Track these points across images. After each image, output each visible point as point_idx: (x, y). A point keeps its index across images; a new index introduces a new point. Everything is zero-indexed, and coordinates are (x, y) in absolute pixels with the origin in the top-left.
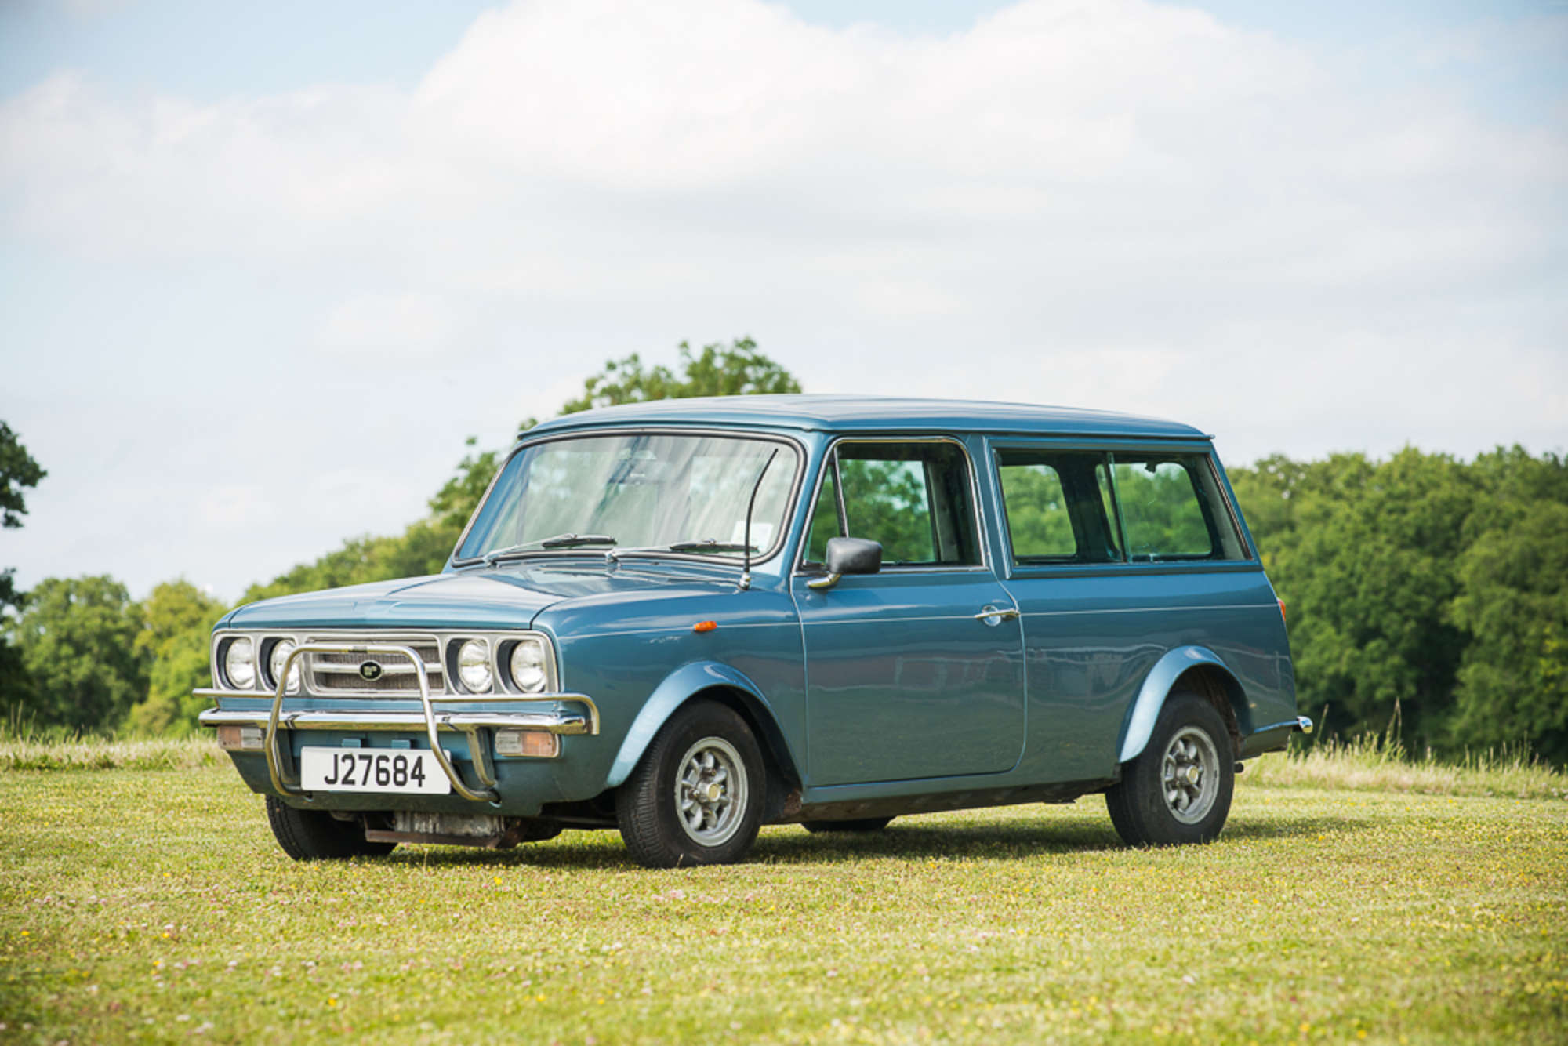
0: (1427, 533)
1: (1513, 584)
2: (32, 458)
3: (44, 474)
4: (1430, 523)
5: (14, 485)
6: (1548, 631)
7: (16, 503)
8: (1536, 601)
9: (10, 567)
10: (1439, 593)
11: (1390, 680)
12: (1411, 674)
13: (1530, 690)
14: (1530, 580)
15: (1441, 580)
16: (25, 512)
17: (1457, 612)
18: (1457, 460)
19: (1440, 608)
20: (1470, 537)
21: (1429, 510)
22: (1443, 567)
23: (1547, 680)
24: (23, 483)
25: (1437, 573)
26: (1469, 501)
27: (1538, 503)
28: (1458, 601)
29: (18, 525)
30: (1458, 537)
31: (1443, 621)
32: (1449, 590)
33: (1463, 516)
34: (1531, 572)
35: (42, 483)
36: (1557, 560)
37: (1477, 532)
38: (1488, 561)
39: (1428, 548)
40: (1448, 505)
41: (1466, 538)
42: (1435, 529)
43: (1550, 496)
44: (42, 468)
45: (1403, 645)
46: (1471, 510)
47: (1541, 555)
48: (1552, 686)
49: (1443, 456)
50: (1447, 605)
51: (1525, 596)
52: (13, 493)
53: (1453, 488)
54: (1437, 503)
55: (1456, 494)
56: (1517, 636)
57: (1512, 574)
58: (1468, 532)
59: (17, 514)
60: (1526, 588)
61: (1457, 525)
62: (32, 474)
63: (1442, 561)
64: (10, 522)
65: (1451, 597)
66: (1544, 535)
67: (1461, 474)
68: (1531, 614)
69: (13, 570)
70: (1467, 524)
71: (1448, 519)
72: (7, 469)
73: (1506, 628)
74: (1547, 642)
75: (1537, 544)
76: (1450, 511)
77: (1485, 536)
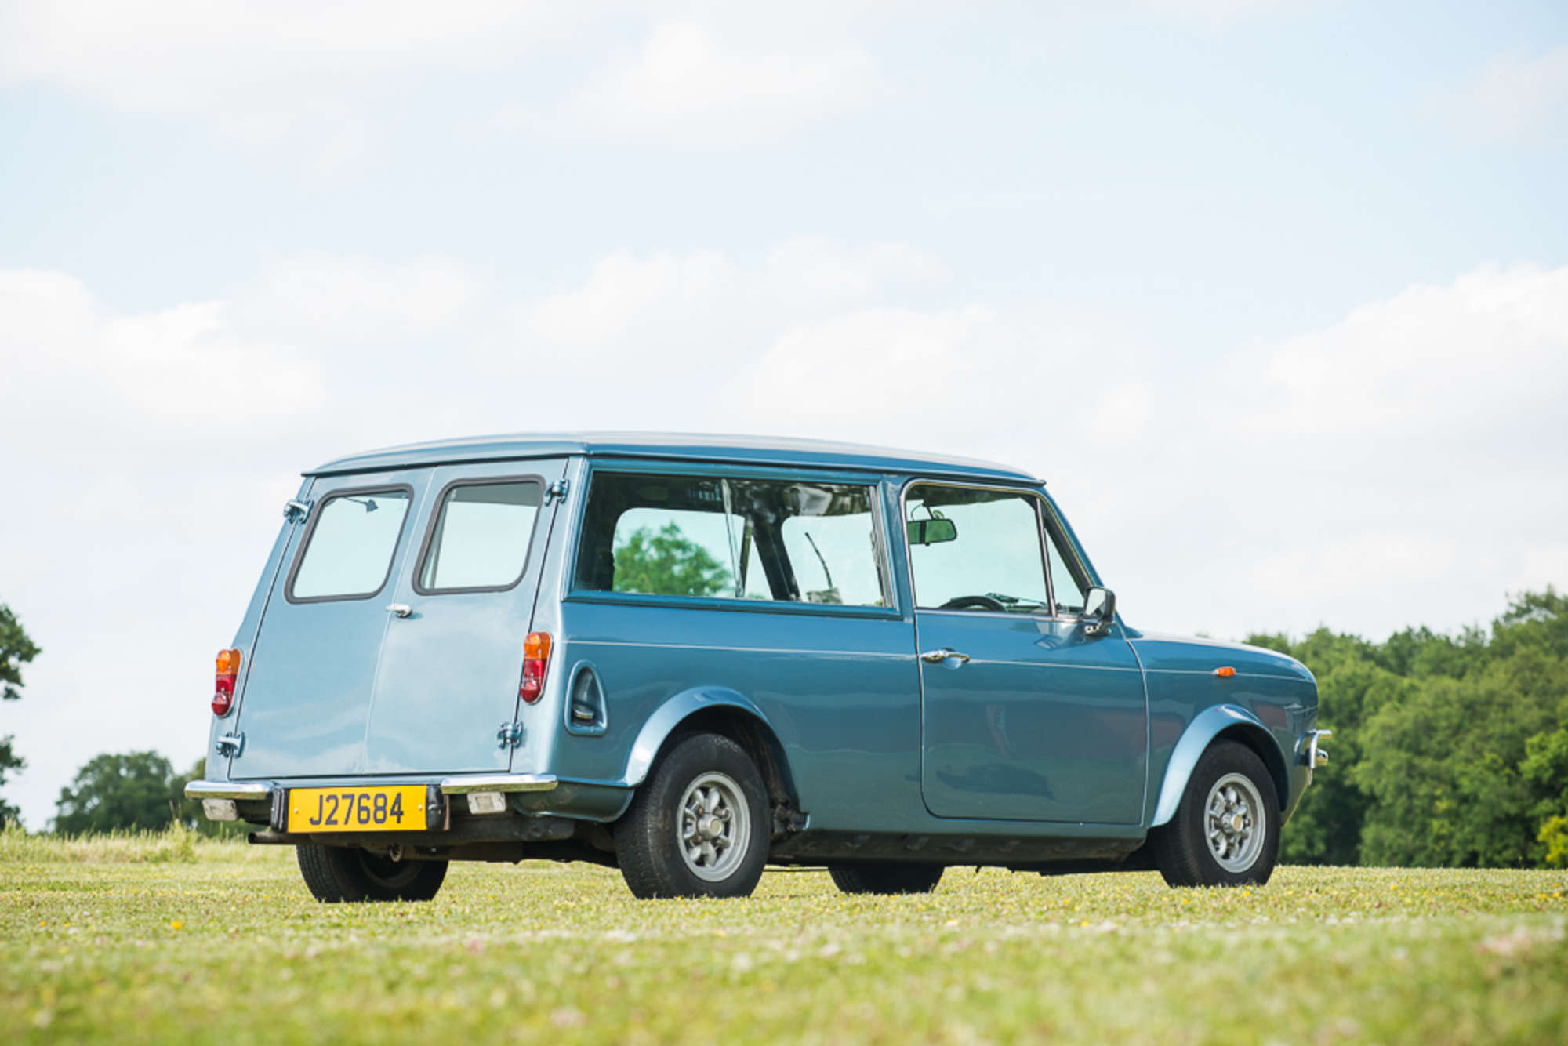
0: (1333, 706)
1: (1409, 749)
2: (27, 637)
3: (38, 651)
4: (1335, 697)
5: (13, 661)
6: (1438, 792)
7: (13, 676)
8: (1427, 763)
9: (9, 733)
10: (1344, 758)
11: (1302, 838)
12: (1321, 832)
13: (1424, 848)
14: (1423, 747)
15: (1345, 747)
16: (22, 685)
17: (1360, 775)
18: (1364, 640)
19: (1345, 772)
20: (1371, 709)
21: (1334, 685)
22: (1347, 737)
23: (1439, 838)
24: (21, 659)
25: (1341, 742)
26: (1369, 676)
27: (1432, 678)
28: (1361, 766)
29: (16, 697)
30: (1361, 708)
31: (1347, 783)
32: (1351, 754)
33: (1364, 690)
34: (1424, 739)
35: (37, 659)
36: (1448, 727)
37: (1377, 706)
38: (1386, 728)
39: (1335, 719)
40: (1351, 681)
41: (1366, 710)
42: (1341, 704)
43: (1444, 672)
44: (37, 646)
45: (1312, 807)
46: (1371, 685)
47: (1434, 724)
48: (1442, 844)
49: (1352, 637)
50: (1352, 770)
51: (1417, 761)
52: (13, 668)
53: (1356, 665)
54: (1341, 679)
55: (1359, 671)
56: (1411, 796)
57: (1407, 741)
58: (1368, 704)
59: (15, 687)
60: (1420, 753)
61: (1359, 699)
62: (28, 652)
63: (1346, 731)
64: (10, 694)
65: (1355, 762)
66: (1435, 707)
67: (1366, 653)
68: (1423, 776)
69: (12, 737)
70: (1367, 698)
71: (1351, 693)
72: (5, 647)
73: (1401, 790)
74: (1438, 803)
75: (1430, 714)
76: (1353, 685)
77: (1384, 709)
